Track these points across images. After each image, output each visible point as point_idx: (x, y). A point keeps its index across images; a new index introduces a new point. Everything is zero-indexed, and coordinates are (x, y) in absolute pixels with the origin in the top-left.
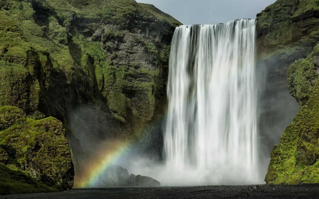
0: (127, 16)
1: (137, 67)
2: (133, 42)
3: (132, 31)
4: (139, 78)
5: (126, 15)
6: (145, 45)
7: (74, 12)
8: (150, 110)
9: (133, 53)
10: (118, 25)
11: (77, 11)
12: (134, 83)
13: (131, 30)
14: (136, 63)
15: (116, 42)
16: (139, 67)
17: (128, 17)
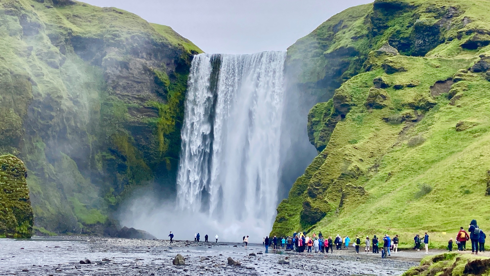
0: (135, 38)
1: (143, 100)
2: (140, 69)
3: (140, 57)
4: (145, 113)
5: (134, 36)
6: (154, 74)
7: (70, 29)
8: (156, 151)
9: (139, 83)
10: (123, 49)
11: (75, 28)
12: (138, 118)
13: (138, 55)
14: (142, 94)
16: (145, 100)
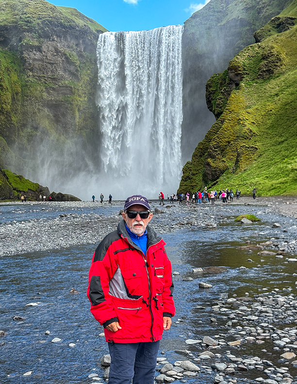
2: (52, 51)
3: (51, 40)
5: (44, 21)
8: (73, 125)
9: (53, 64)
12: (55, 96)
15: (35, 52)
16: (59, 80)
17: (47, 23)
